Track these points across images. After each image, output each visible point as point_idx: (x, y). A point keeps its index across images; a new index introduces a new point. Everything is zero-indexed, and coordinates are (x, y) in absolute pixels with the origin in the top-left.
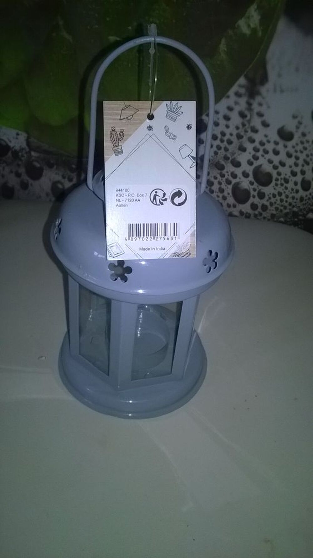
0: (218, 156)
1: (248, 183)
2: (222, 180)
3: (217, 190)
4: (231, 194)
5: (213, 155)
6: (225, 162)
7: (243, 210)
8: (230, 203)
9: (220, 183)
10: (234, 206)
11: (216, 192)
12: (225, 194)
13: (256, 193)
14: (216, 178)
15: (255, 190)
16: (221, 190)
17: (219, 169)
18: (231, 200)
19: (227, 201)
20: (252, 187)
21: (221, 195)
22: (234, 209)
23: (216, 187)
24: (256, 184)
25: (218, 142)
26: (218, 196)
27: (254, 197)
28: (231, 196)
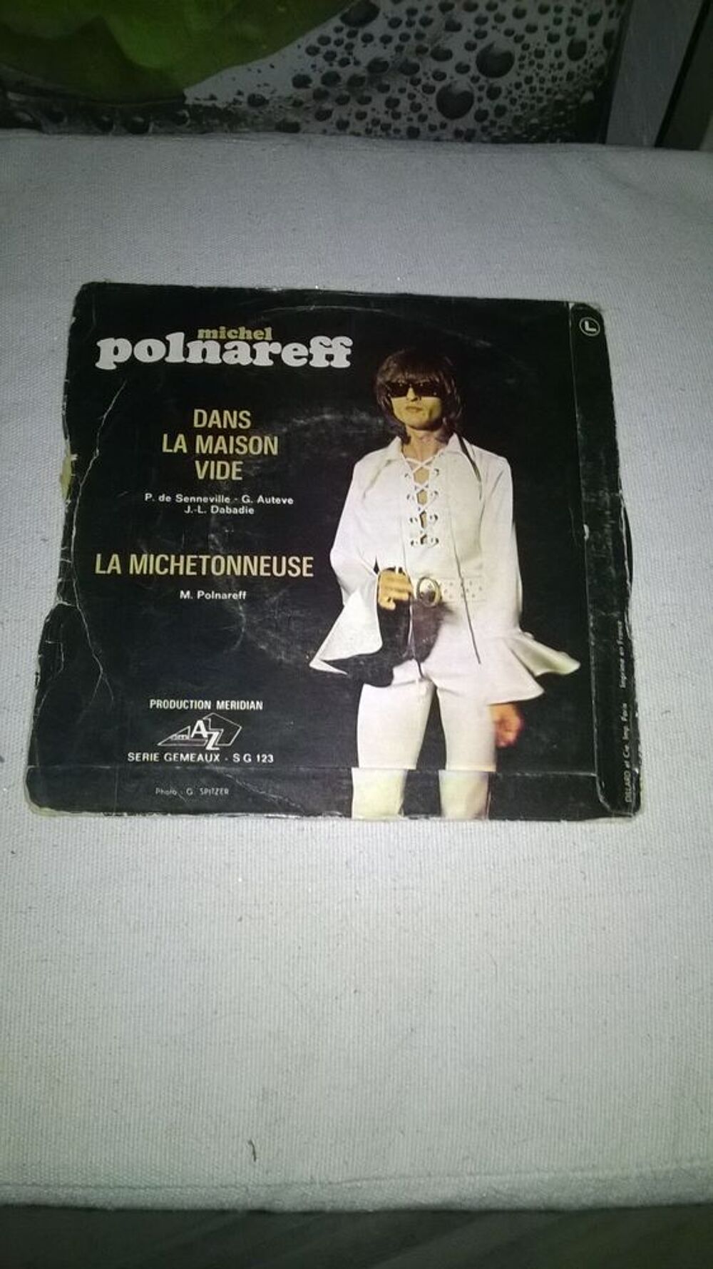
0: (404, 52)
1: (469, 81)
2: (415, 89)
3: (408, 110)
4: (435, 108)
5: (394, 53)
6: (421, 59)
7: (462, 128)
8: (432, 123)
9: (412, 96)
10: (443, 126)
11: (405, 114)
12: (424, 111)
13: (484, 94)
14: (402, 91)
15: (481, 88)
16: (416, 108)
17: (406, 74)
18: (436, 118)
19: (427, 124)
20: (475, 86)
21: (415, 116)
22: (444, 131)
23: (405, 104)
24: (483, 78)
25: (403, 29)
26: (410, 119)
27: (480, 99)
28: (435, 112)
